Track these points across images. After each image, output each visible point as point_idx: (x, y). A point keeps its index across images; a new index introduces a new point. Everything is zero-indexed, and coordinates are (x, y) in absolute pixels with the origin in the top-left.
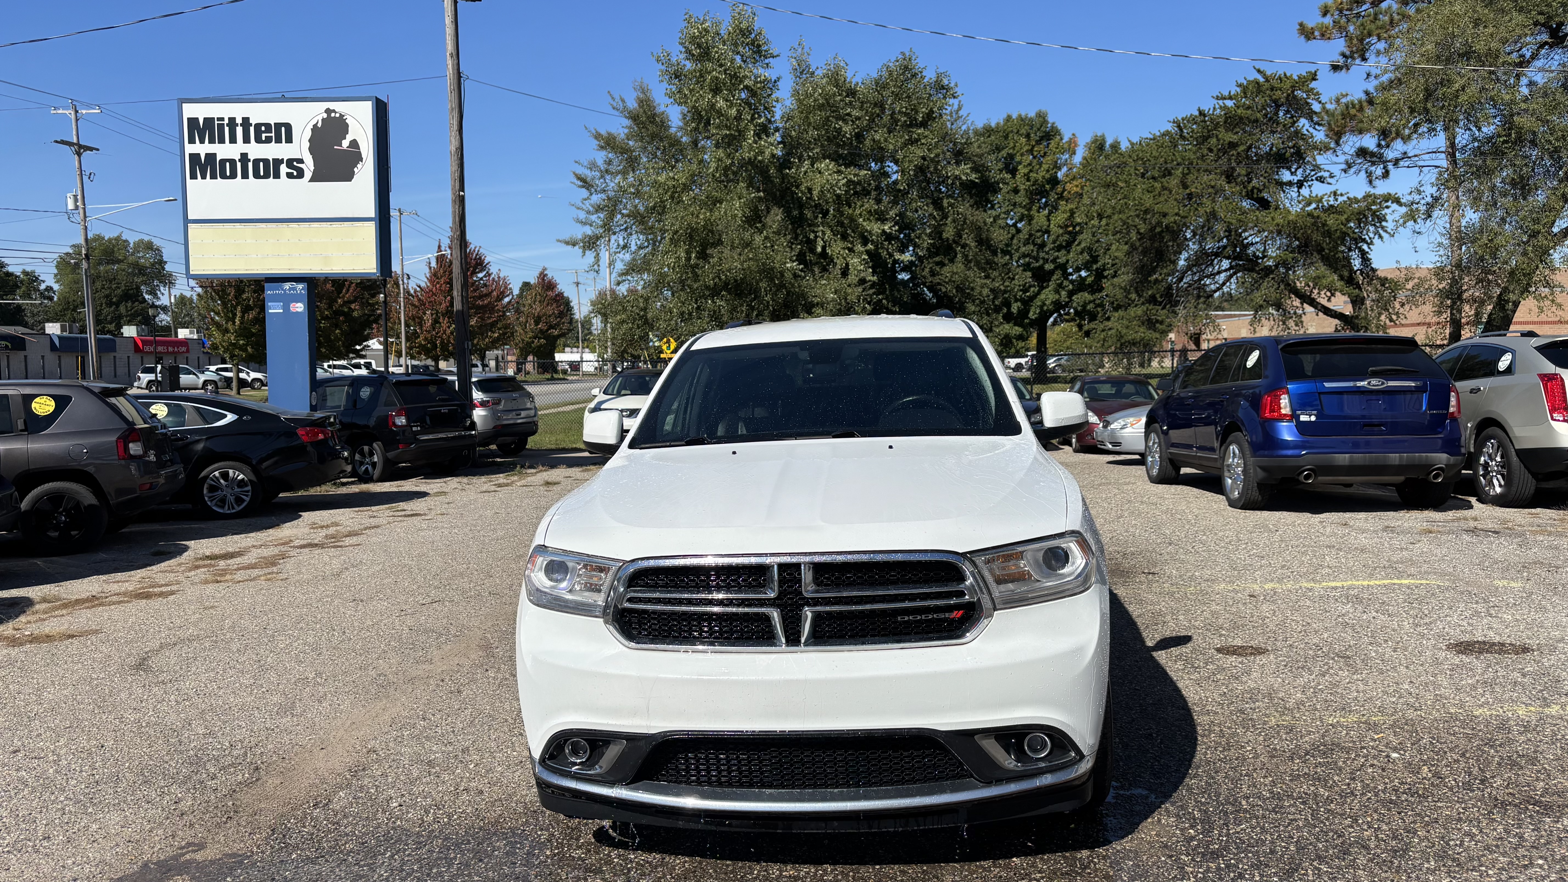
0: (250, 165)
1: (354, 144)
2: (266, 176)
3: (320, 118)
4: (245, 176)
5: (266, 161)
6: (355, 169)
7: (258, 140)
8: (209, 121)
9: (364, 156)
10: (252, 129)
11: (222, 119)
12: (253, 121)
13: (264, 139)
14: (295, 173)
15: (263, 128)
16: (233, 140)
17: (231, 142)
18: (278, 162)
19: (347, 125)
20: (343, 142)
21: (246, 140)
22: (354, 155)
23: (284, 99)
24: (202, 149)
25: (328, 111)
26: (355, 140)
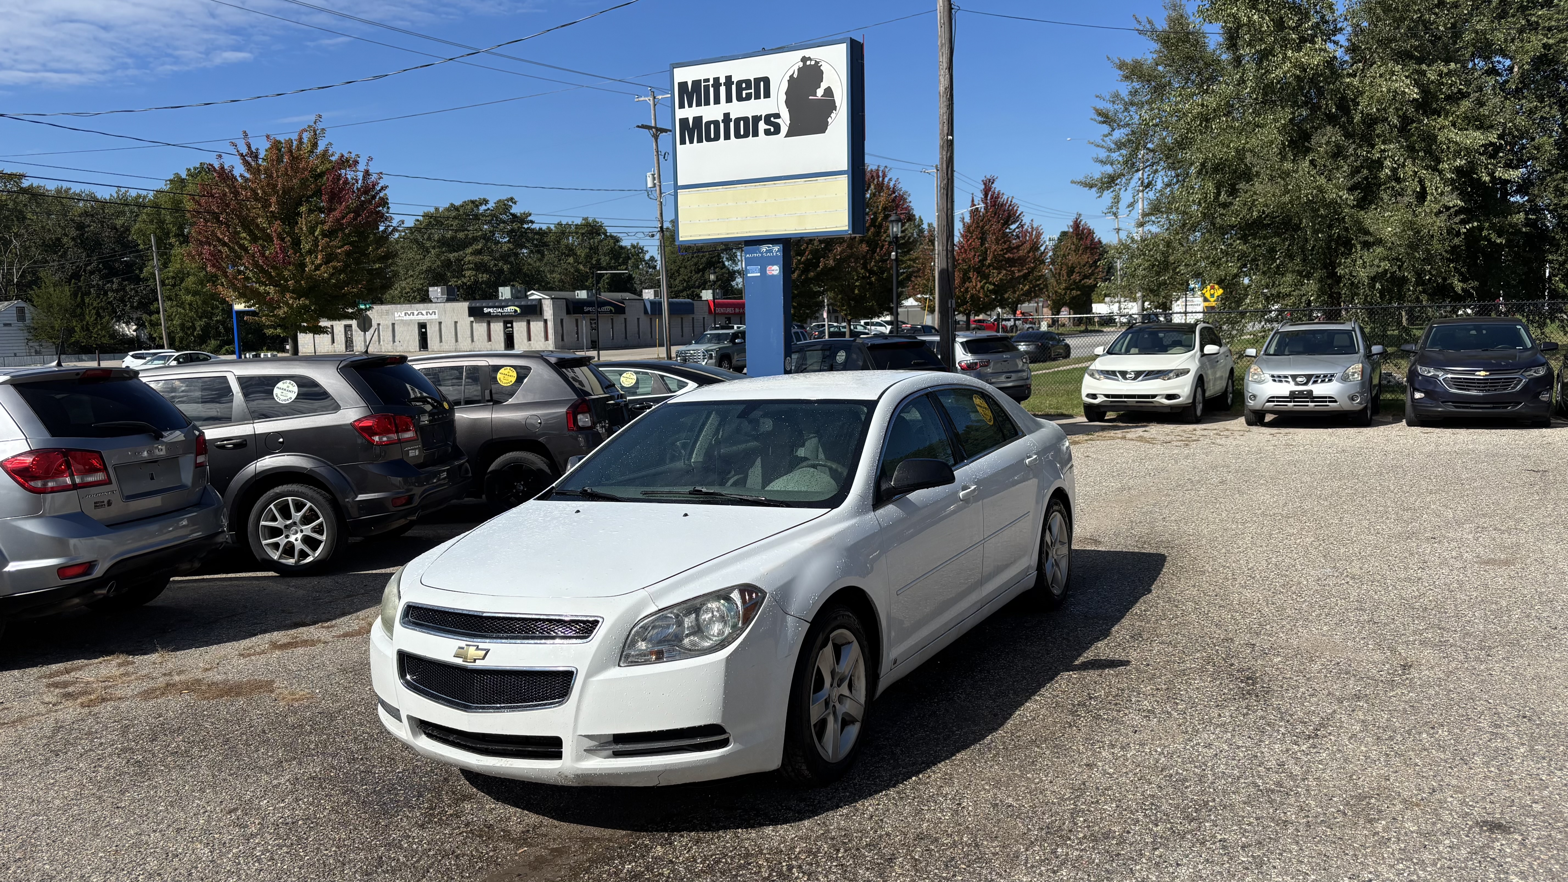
0: (732, 124)
1: (829, 92)
2: (746, 135)
3: (796, 68)
4: (727, 137)
5: (746, 119)
6: (829, 120)
7: (740, 98)
8: (697, 83)
9: (838, 104)
10: (734, 87)
11: (707, 80)
12: (735, 79)
13: (744, 96)
14: (772, 130)
15: (744, 85)
16: (717, 101)
17: (715, 104)
18: (756, 119)
19: (822, 72)
20: (818, 91)
21: (729, 100)
22: (829, 104)
23: (764, 52)
24: (689, 113)
25: (804, 60)
26: (829, 88)
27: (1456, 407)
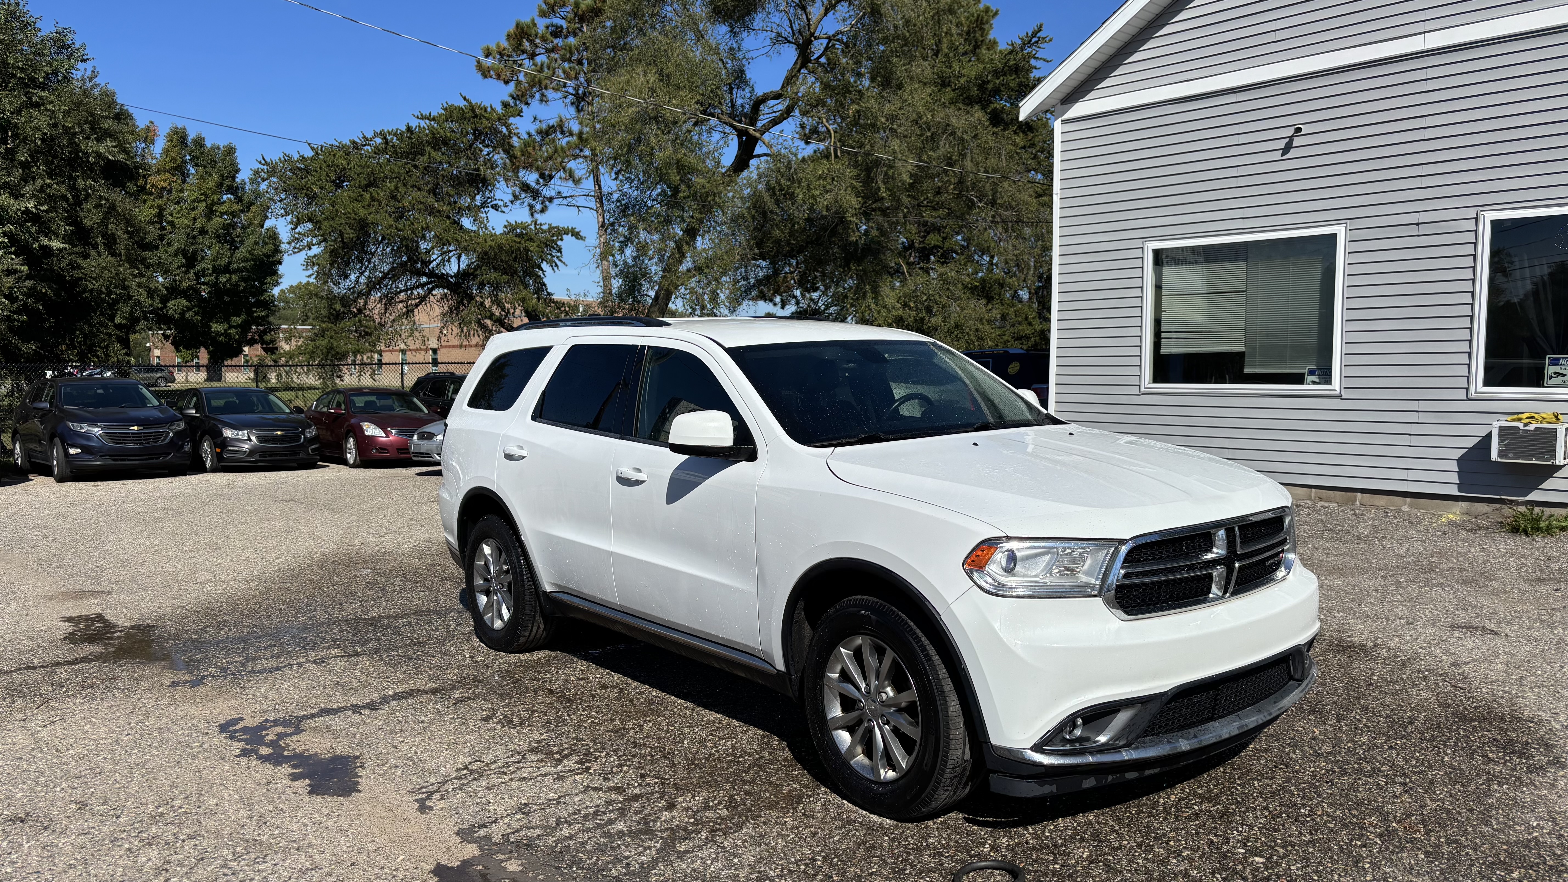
27: (114, 460)
